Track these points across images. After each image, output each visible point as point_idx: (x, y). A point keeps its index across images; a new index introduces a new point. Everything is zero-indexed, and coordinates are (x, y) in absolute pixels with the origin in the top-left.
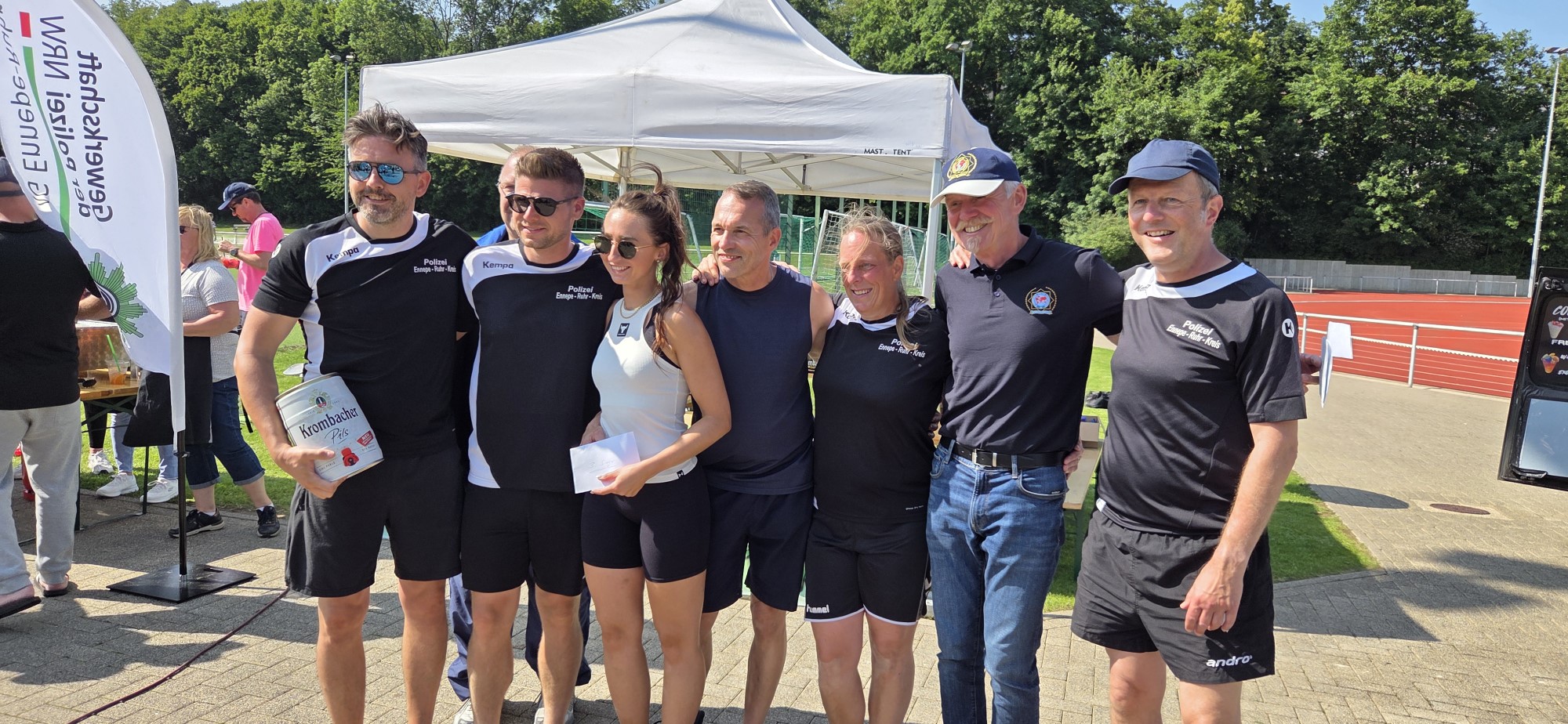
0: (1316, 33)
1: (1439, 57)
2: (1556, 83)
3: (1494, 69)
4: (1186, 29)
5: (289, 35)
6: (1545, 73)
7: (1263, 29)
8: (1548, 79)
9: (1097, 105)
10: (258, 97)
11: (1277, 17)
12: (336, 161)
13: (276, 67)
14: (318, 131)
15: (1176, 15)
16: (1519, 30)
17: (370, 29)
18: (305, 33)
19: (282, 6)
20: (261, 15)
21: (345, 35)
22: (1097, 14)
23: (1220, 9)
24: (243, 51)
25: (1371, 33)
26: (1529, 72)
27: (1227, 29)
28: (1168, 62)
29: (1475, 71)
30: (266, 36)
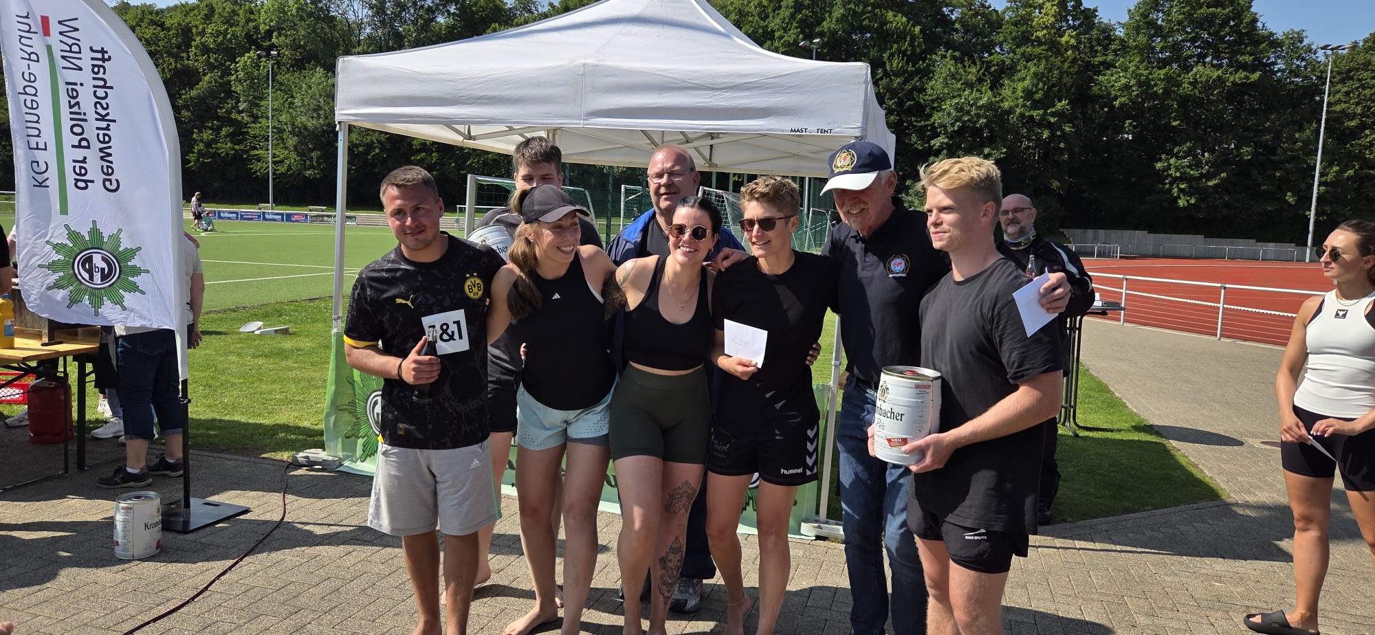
0: (1120, 33)
1: (1226, 53)
2: (1329, 76)
3: (1274, 63)
4: (1006, 29)
5: (219, 33)
6: (1319, 67)
7: (1074, 28)
8: (1322, 72)
9: (930, 95)
10: (191, 88)
11: (1086, 18)
12: (261, 144)
13: (208, 61)
14: (245, 117)
15: (998, 16)
16: (1297, 30)
17: (291, 28)
18: (234, 31)
19: (213, 8)
20: (195, 15)
21: (269, 34)
22: (929, 16)
23: (1037, 11)
24: (179, 47)
25: (1168, 32)
26: (1305, 66)
27: (1043, 29)
28: (992, 58)
29: (1258, 65)
30: (199, 34)
